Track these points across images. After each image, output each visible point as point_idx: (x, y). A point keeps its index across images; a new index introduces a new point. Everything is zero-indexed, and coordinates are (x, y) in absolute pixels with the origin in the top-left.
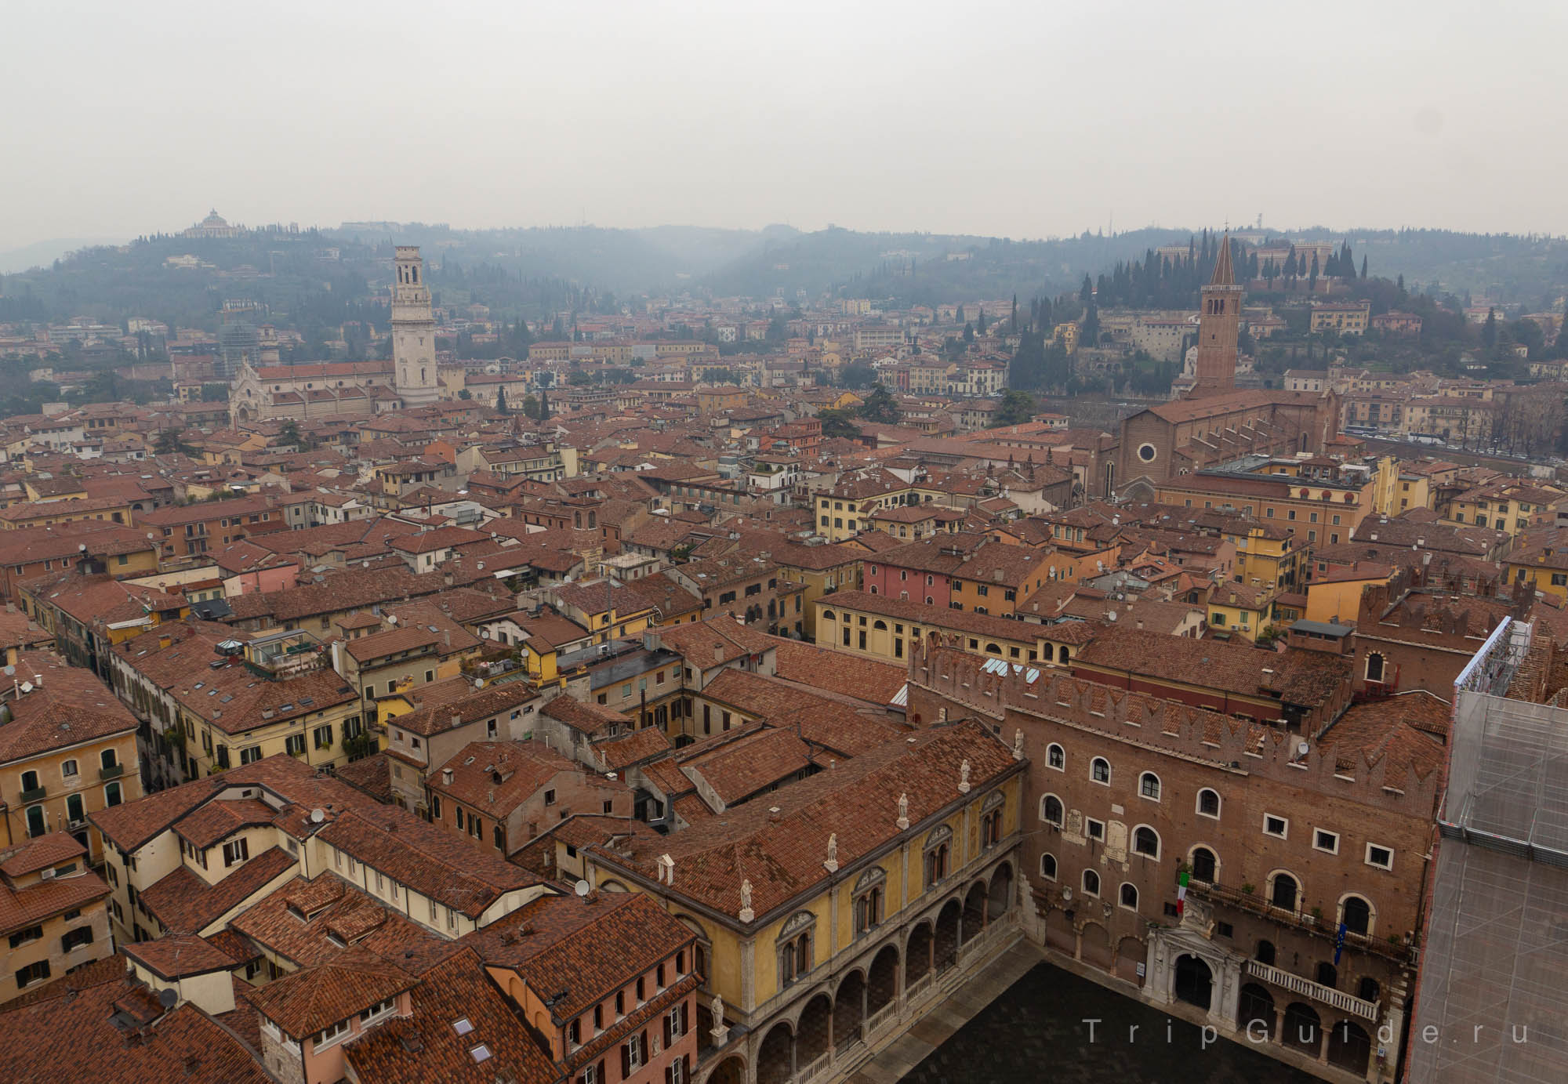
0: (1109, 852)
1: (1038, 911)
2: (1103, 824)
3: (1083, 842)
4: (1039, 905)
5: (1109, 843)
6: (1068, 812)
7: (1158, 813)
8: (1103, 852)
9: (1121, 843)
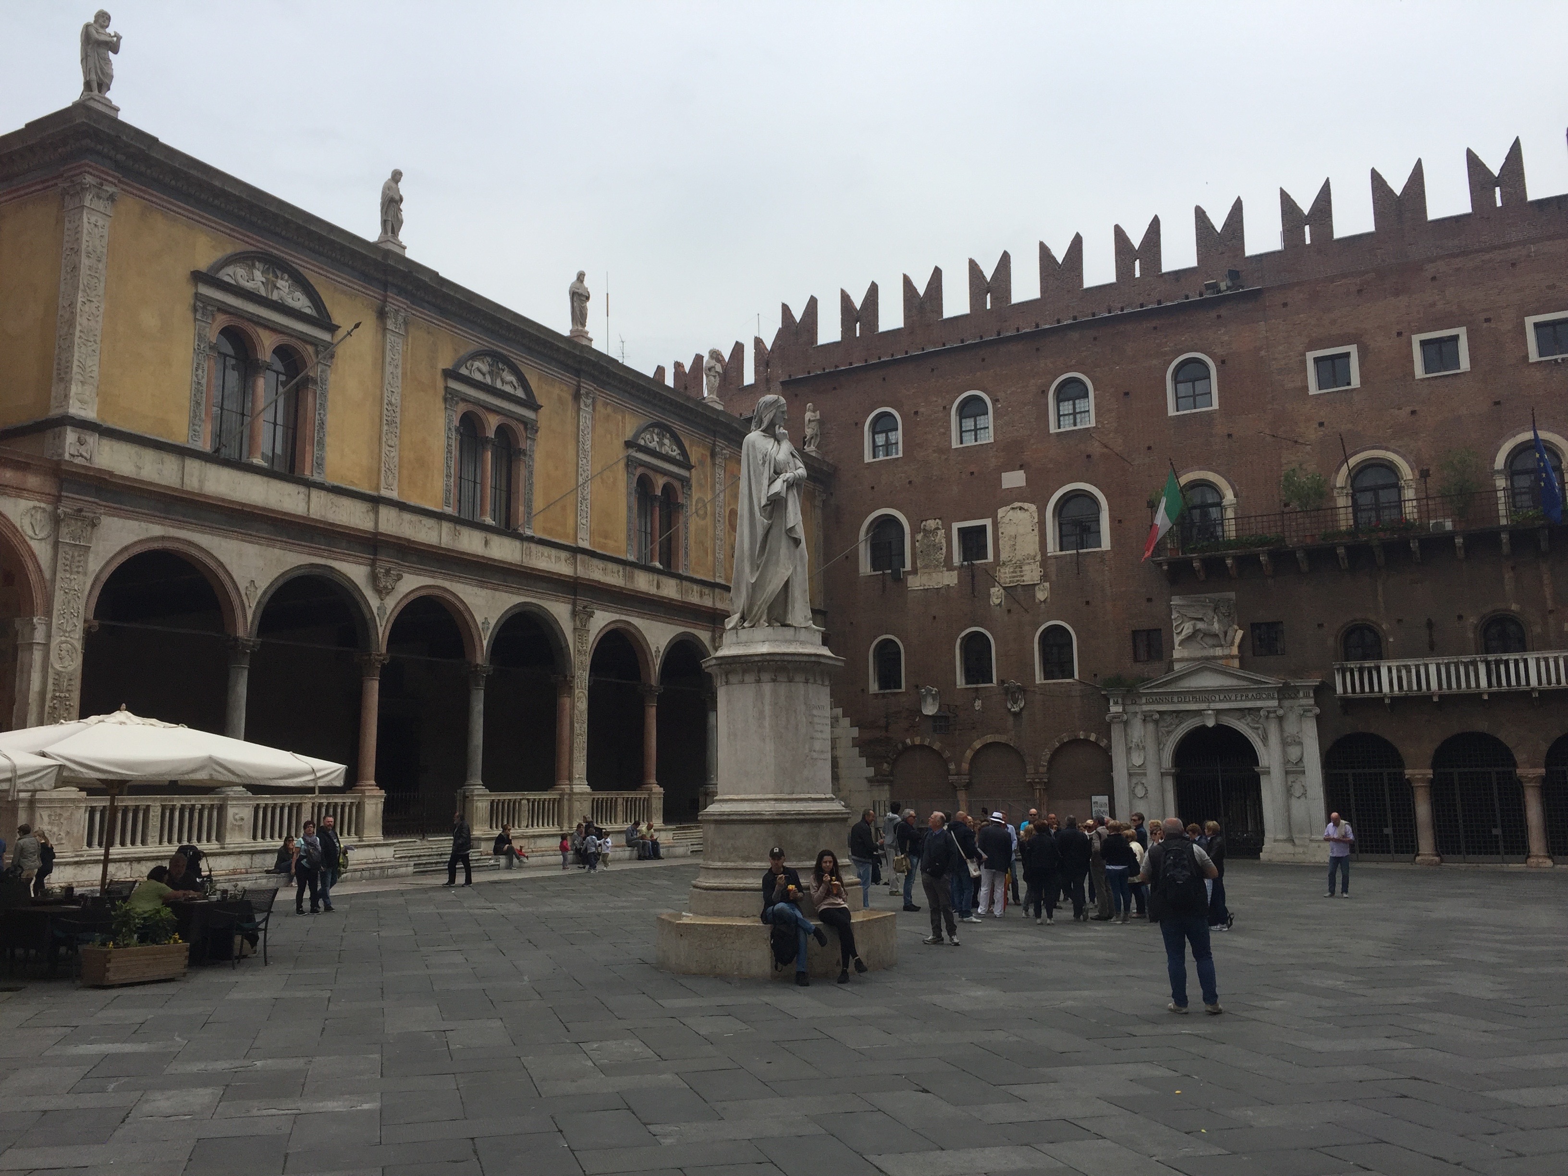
0: (1005, 575)
1: (871, 772)
2: (988, 522)
3: (950, 579)
4: (873, 759)
5: (1004, 556)
6: (914, 531)
7: (1095, 448)
8: (993, 581)
9: (1029, 545)
